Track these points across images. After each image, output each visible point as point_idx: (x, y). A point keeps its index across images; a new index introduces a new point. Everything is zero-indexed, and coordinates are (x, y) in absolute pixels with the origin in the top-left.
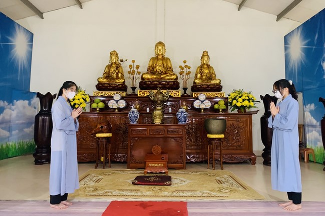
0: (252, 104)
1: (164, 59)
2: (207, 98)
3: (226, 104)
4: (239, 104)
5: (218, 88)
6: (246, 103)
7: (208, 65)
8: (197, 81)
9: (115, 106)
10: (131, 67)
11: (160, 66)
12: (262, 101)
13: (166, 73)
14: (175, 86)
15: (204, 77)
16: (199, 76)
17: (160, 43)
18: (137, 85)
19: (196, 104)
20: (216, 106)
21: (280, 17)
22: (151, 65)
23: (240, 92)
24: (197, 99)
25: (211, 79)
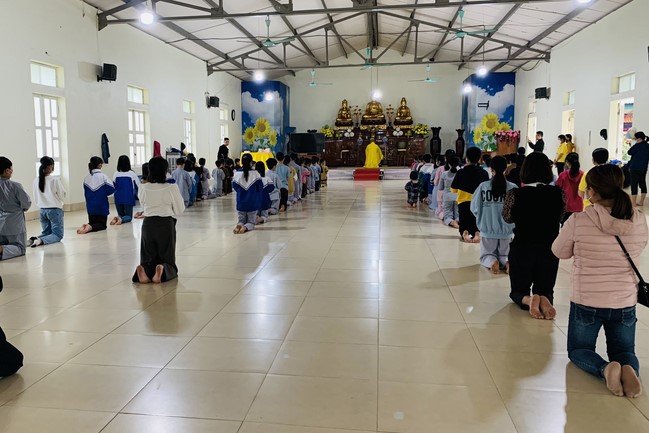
0: (426, 132)
1: (376, 103)
2: (401, 129)
3: (412, 132)
4: (418, 133)
5: (410, 122)
6: (423, 132)
7: (406, 107)
8: (397, 118)
9: (349, 136)
10: (355, 110)
11: (374, 109)
12: (432, 131)
13: (377, 114)
14: (383, 122)
15: (402, 115)
16: (399, 114)
18: (360, 122)
19: (395, 133)
20: (406, 134)
22: (368, 108)
23: (421, 125)
24: (396, 130)
25: (406, 116)
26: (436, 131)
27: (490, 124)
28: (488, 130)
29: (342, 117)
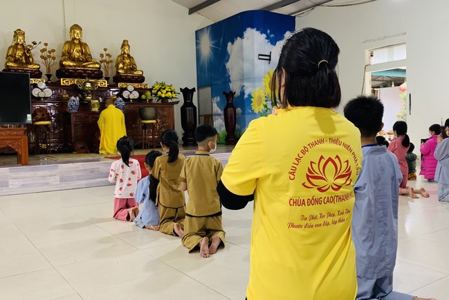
0: (174, 95)
1: (81, 44)
2: (135, 89)
3: (153, 94)
4: (163, 96)
5: (142, 79)
6: (169, 94)
7: (129, 55)
8: (120, 71)
11: (78, 52)
12: (181, 93)
13: (87, 61)
14: (99, 75)
15: (125, 68)
16: (121, 65)
17: (76, 27)
19: (125, 94)
20: (143, 97)
21: (192, 11)
22: (67, 49)
23: (163, 84)
24: (126, 89)
25: (133, 69)
26: (187, 93)
29: (17, 61)
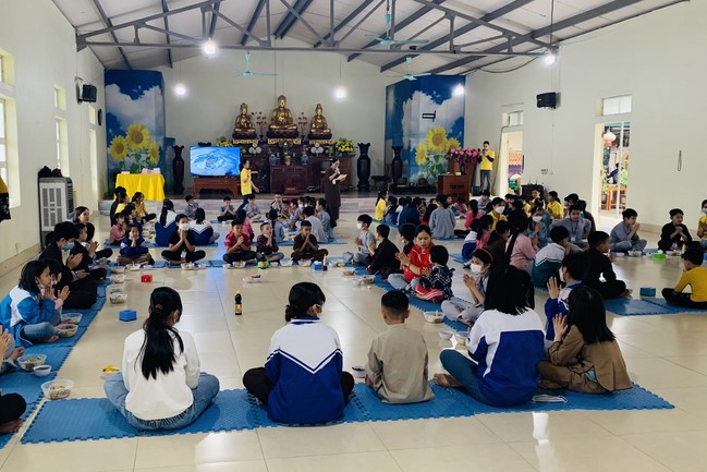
0: (352, 149)
1: (286, 110)
2: (321, 145)
3: (335, 149)
4: (343, 150)
5: (328, 136)
6: (348, 149)
7: (321, 116)
8: (312, 130)
9: (254, 152)
10: (259, 118)
11: (282, 117)
12: (358, 148)
13: (288, 124)
14: (296, 134)
15: (318, 127)
16: (314, 126)
17: (282, 97)
18: (264, 134)
19: (313, 150)
20: (327, 151)
21: (384, 68)
22: (274, 116)
23: (344, 140)
24: (313, 146)
25: (324, 128)
26: (364, 148)
27: (437, 140)
28: (435, 148)
29: (241, 127)
